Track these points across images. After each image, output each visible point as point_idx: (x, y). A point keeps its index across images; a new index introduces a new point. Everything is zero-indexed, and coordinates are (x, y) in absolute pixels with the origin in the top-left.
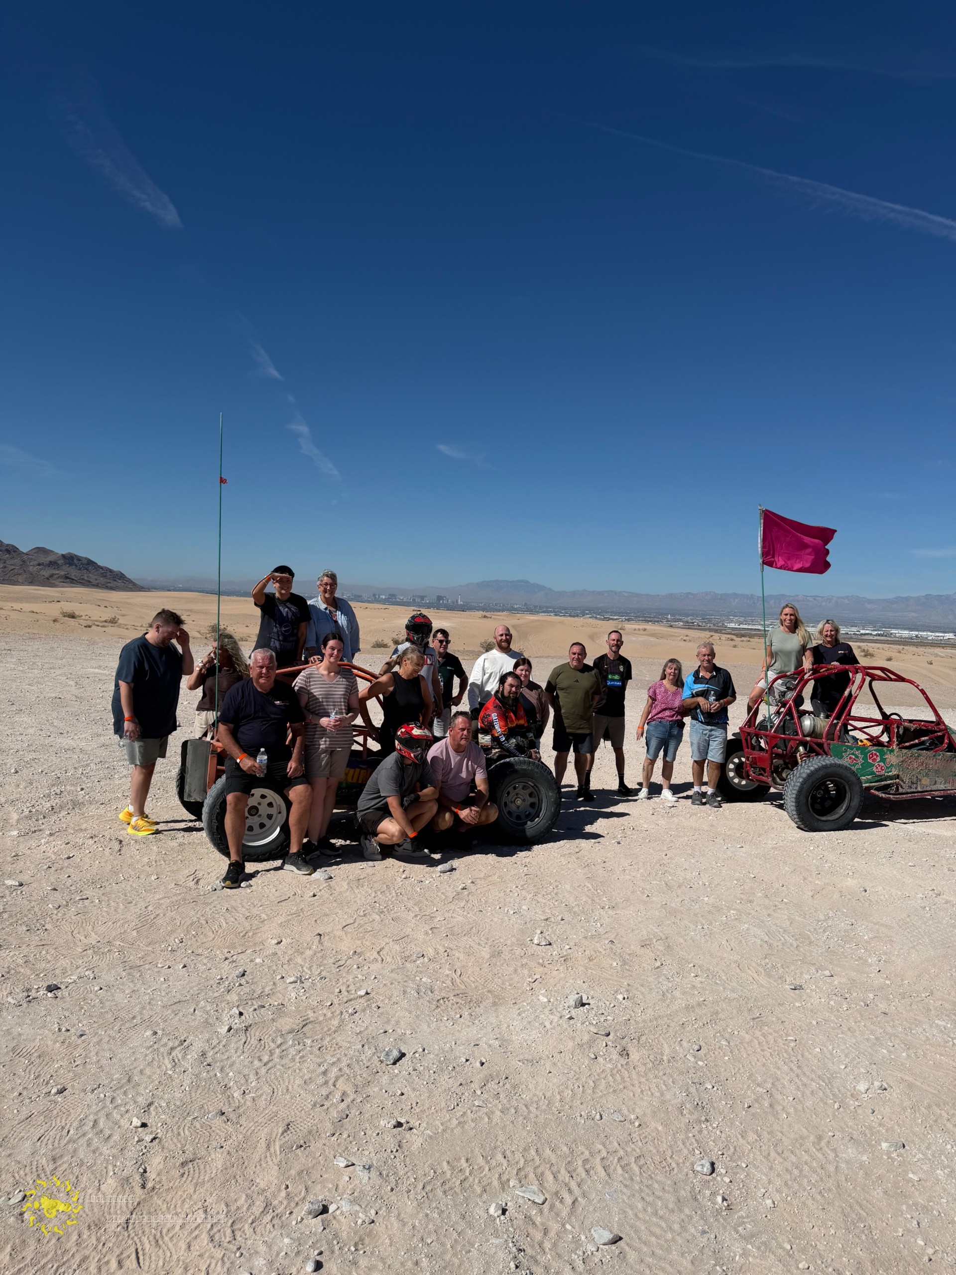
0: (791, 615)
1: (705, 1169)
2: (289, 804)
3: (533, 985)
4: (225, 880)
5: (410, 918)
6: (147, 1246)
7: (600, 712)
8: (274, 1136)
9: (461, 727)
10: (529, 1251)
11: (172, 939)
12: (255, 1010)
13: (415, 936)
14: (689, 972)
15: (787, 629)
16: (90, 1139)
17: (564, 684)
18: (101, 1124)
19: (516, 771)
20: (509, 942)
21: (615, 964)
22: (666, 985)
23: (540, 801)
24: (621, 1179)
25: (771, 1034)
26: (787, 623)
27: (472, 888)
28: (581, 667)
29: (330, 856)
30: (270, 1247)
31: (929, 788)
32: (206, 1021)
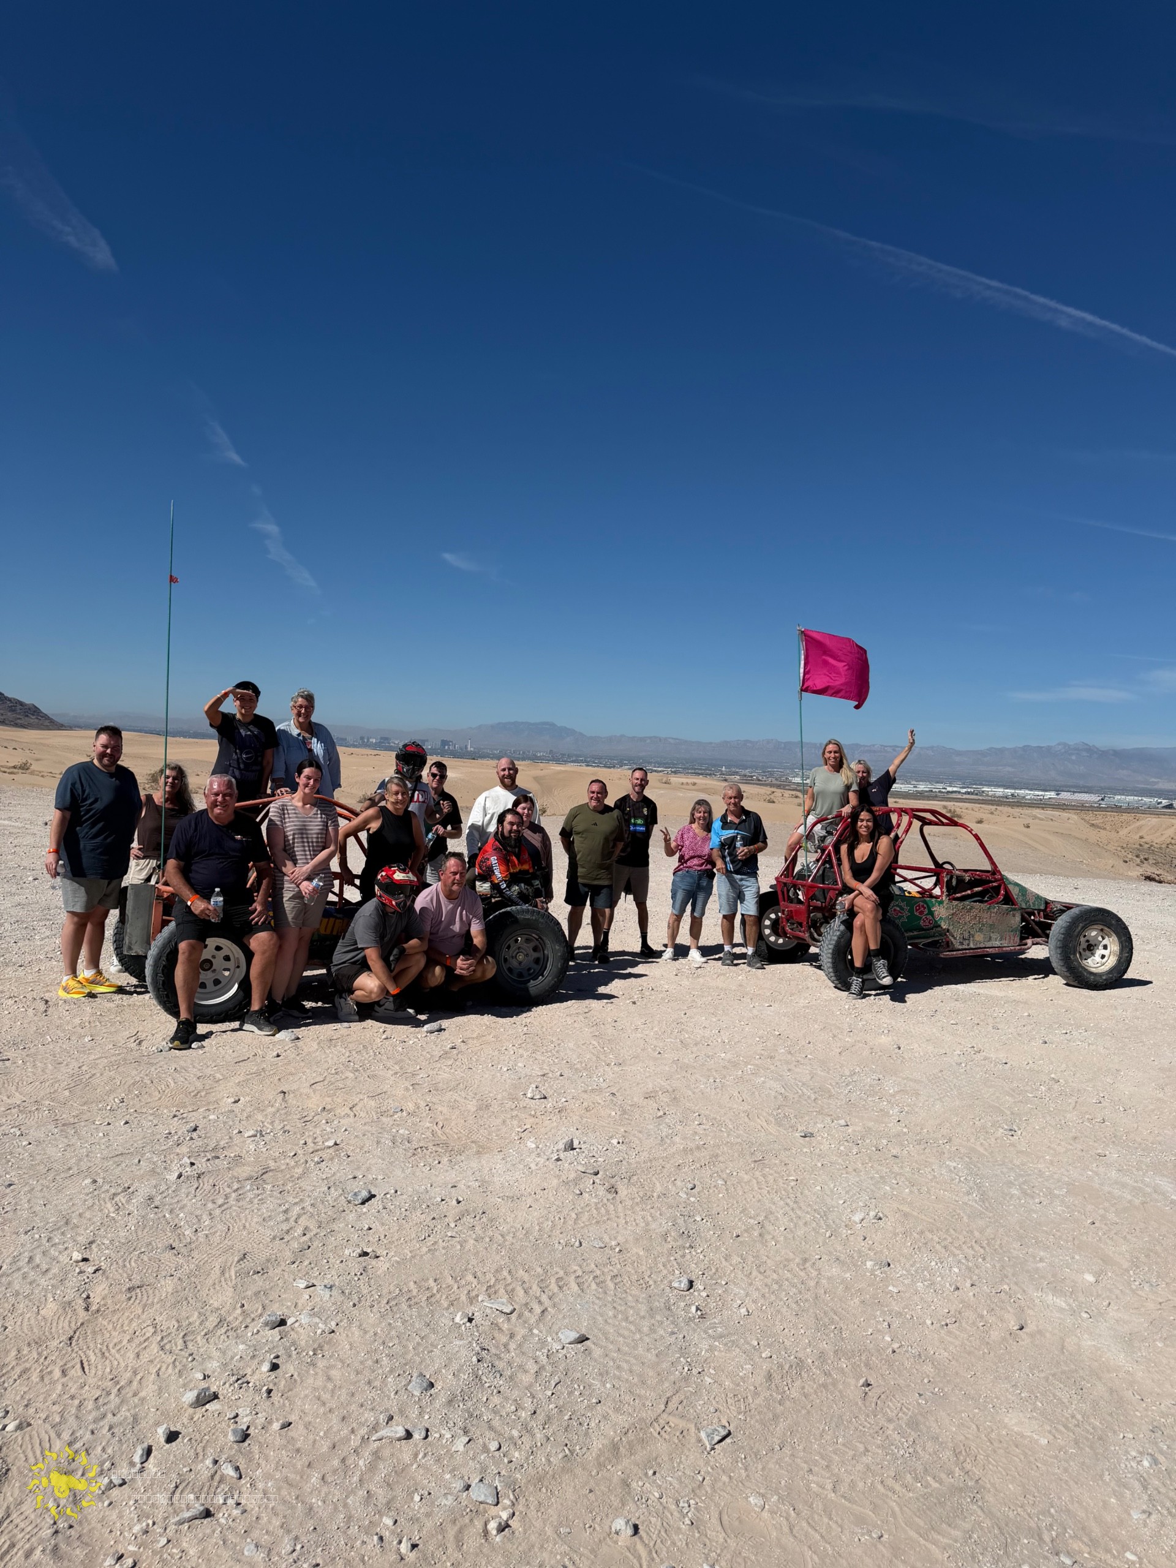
0: (837, 752)
1: (682, 1285)
2: (249, 955)
3: (523, 1135)
4: (173, 1040)
5: (389, 1075)
6: (93, 1358)
7: (621, 861)
8: (229, 1264)
9: (452, 870)
10: (493, 1351)
11: (111, 1098)
12: (209, 1160)
13: (393, 1093)
14: (695, 1120)
15: (831, 768)
16: (25, 1273)
17: (579, 828)
18: (37, 1260)
19: (516, 922)
20: (499, 1097)
21: (613, 1113)
22: (665, 1131)
23: (546, 958)
24: (594, 1292)
26: (831, 762)
27: (463, 1047)
28: (600, 809)
29: (298, 1018)
30: (224, 1353)
31: (982, 945)
32: (153, 1171)
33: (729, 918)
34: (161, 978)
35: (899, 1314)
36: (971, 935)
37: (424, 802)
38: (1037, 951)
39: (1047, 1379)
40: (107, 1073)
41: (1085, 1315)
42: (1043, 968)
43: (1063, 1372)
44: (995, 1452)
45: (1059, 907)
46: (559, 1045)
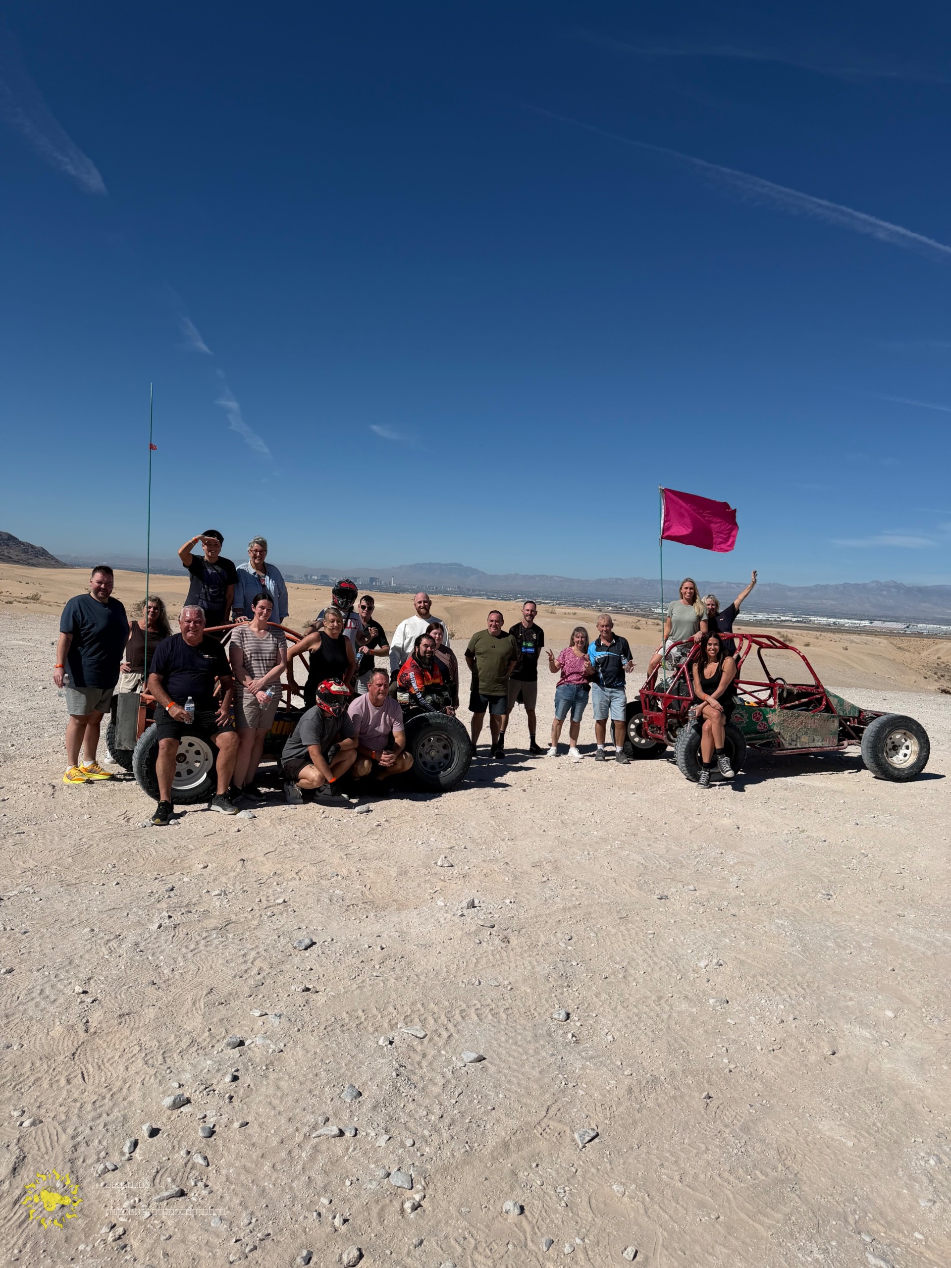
0: (691, 589)
1: (561, 1017)
2: (215, 750)
3: (434, 896)
4: (154, 818)
5: (327, 847)
6: (91, 1070)
7: (515, 677)
8: (199, 997)
9: (378, 682)
10: (409, 1067)
11: (105, 864)
12: (183, 914)
13: (331, 861)
14: (572, 884)
15: (686, 601)
16: (37, 1002)
17: (480, 650)
18: (47, 992)
19: (429, 725)
20: (415, 865)
21: (507, 879)
22: (548, 893)
23: (453, 754)
24: (490, 1022)
25: (634, 929)
26: (687, 596)
27: (387, 825)
28: (498, 634)
29: (254, 801)
30: (195, 1067)
31: (807, 746)
32: (139, 922)
33: (602, 723)
34: (145, 769)
35: (735, 1041)
36: (798, 737)
37: (355, 628)
38: (853, 750)
39: (854, 1095)
40: (102, 845)
41: (885, 1044)
42: (856, 764)
43: (867, 1089)
44: (811, 1152)
45: (870, 715)
46: (464, 823)
